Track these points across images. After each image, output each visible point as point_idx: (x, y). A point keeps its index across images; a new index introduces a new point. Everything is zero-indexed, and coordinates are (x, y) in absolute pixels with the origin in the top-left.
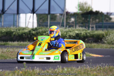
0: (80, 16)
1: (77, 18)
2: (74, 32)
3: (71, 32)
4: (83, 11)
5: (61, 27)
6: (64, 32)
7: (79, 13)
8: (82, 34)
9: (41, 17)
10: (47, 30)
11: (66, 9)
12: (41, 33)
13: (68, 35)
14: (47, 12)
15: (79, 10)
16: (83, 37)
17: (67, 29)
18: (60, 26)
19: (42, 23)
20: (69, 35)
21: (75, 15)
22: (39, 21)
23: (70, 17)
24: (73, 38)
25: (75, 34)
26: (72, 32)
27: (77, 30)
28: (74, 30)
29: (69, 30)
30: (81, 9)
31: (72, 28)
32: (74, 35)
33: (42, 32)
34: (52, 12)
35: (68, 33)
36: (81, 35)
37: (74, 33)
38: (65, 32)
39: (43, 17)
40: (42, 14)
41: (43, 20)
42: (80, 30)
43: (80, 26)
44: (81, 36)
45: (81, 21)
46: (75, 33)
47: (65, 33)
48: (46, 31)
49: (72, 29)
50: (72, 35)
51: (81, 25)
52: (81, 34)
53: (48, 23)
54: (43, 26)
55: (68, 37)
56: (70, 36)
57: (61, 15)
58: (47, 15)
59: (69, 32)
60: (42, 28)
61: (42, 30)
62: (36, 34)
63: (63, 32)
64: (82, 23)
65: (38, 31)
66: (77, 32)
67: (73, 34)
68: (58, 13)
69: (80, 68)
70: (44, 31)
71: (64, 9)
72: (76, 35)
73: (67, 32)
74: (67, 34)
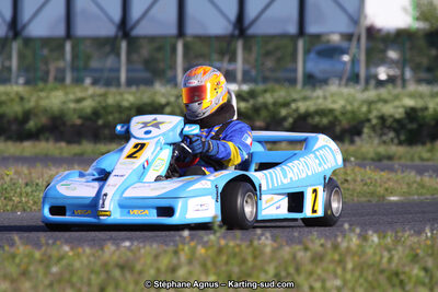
0: (422, 43)
1: (411, 49)
2: (397, 103)
3: (386, 102)
4: (432, 24)
5: (346, 85)
6: (361, 105)
7: (418, 30)
8: (431, 111)
9: (270, 46)
10: (295, 96)
11: (366, 17)
12: (271, 107)
13: (375, 113)
14: (293, 29)
15: (418, 19)
16: (433, 123)
17: (372, 94)
18: (344, 82)
19: (273, 70)
20: (379, 114)
21: (401, 37)
22: (263, 64)
23: (381, 46)
24: (395, 125)
25: (401, 110)
26: (393, 101)
27: (411, 96)
28: (397, 97)
29: (379, 95)
30: (422, 17)
31: (390, 87)
32: (397, 116)
33: (275, 104)
34: (312, 29)
35: (373, 107)
36: (426, 113)
37: (397, 107)
38: (364, 102)
39: (277, 48)
40: (273, 37)
41: (279, 60)
42: (421, 96)
43: (419, 81)
44: (424, 118)
45: (425, 61)
46: (404, 107)
47: (364, 109)
48: (288, 99)
49: (389, 93)
50: (391, 116)
51: (423, 75)
52: (426, 109)
53: (295, 70)
54: (277, 81)
55: (374, 121)
56: (382, 118)
57: (348, 37)
58: (294, 39)
59: (380, 105)
60: (273, 91)
61: (276, 95)
62: (250, 112)
63: (356, 105)
64: (429, 69)
65: (261, 100)
66: (410, 102)
67: (394, 110)
68: (333, 33)
69: (429, 234)
70: (281, 100)
71: (359, 17)
72: (406, 113)
73: (370, 103)
74: (369, 111)
